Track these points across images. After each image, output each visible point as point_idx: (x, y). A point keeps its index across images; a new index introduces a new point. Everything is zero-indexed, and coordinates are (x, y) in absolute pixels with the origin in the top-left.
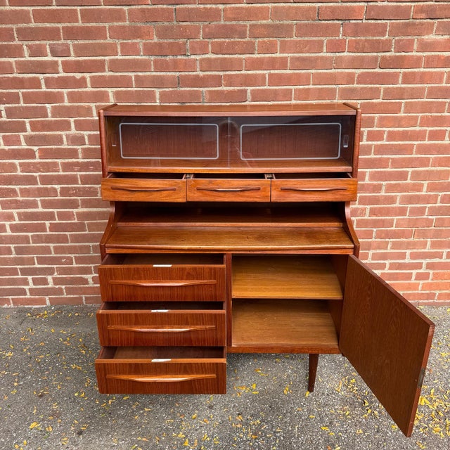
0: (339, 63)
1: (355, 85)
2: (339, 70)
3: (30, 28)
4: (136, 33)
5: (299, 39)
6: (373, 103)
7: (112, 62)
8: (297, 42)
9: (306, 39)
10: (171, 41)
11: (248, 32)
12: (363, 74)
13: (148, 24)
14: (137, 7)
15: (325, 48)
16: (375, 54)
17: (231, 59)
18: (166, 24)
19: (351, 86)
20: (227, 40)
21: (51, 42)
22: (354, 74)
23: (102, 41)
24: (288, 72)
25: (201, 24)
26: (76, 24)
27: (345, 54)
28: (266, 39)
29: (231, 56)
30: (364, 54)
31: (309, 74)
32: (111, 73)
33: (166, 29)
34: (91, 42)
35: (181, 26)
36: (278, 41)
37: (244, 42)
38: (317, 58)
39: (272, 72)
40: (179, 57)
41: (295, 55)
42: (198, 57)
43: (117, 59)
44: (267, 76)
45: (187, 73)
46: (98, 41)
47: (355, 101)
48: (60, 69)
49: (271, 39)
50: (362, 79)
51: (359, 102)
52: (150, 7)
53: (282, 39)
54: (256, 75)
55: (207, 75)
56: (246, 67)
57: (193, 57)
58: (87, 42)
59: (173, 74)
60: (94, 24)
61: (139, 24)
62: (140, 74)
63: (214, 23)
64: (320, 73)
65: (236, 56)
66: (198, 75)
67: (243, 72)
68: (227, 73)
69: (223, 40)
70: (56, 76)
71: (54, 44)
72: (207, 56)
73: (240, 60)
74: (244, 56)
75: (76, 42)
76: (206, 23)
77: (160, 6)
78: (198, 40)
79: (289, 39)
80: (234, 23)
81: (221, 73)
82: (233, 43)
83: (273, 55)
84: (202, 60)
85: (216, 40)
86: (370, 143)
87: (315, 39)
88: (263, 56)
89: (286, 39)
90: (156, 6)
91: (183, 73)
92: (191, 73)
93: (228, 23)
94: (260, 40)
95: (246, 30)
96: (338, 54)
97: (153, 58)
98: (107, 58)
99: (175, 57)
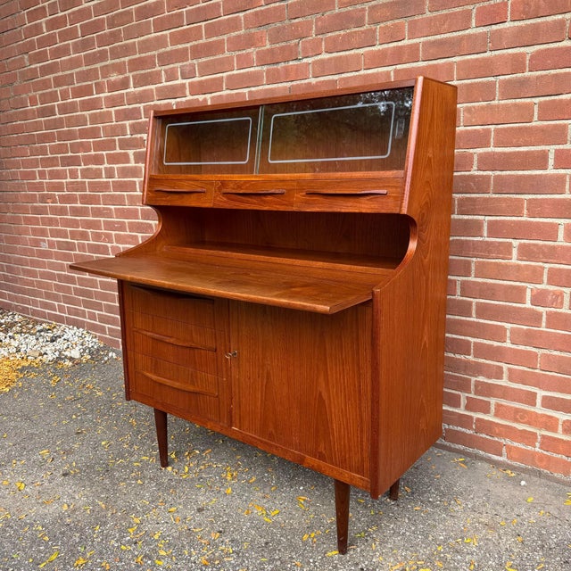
0: (497, 41)
1: (527, 74)
2: (497, 53)
3: (167, 52)
4: (250, 41)
5: (435, 14)
6: (561, 101)
7: (229, 77)
8: (431, 19)
9: (445, 12)
10: (283, 44)
11: (367, 18)
12: (539, 52)
13: (262, 29)
14: (251, 11)
15: (474, 21)
16: (560, 17)
17: (346, 56)
18: (278, 25)
19: (520, 75)
20: (342, 32)
21: (181, 64)
22: (523, 55)
23: (221, 56)
24: (421, 64)
25: (313, 18)
26: (201, 41)
27: (507, 25)
28: (389, 23)
29: (347, 53)
30: (539, 20)
31: (451, 64)
32: (229, 92)
33: (278, 30)
34: (212, 58)
35: (292, 25)
36: (405, 22)
37: (362, 32)
38: (462, 38)
39: (399, 67)
40: (291, 63)
41: (429, 38)
42: (310, 60)
43: (233, 75)
44: (392, 74)
45: (298, 82)
46: (217, 57)
47: (528, 100)
48: (188, 92)
49: (397, 21)
50: (539, 62)
51: (536, 100)
52: (262, 8)
53: (410, 19)
54: (377, 74)
55: (320, 82)
56: (365, 65)
57: (305, 60)
58: (208, 59)
59: (285, 84)
60: (215, 38)
61: (253, 31)
62: (253, 89)
63: (328, 13)
64: (468, 60)
65: (352, 52)
66: (310, 83)
67: (362, 72)
68: (343, 76)
69: (337, 33)
70: (184, 99)
71: (183, 66)
72: (319, 57)
73: (358, 56)
74: (361, 51)
75: (200, 60)
76: (319, 16)
77: (273, 5)
78: (310, 38)
79: (420, 17)
80: (349, 8)
81: (336, 77)
82: (348, 35)
83: (400, 44)
84: (314, 63)
85: (330, 34)
86: (562, 171)
87: (457, 10)
88: (385, 46)
89: (416, 18)
90: (269, 6)
91: (294, 83)
92: (303, 82)
93: (343, 10)
94: (382, 25)
95: (364, 15)
96: (494, 27)
97: (265, 68)
98: (224, 75)
99: (286, 64)
